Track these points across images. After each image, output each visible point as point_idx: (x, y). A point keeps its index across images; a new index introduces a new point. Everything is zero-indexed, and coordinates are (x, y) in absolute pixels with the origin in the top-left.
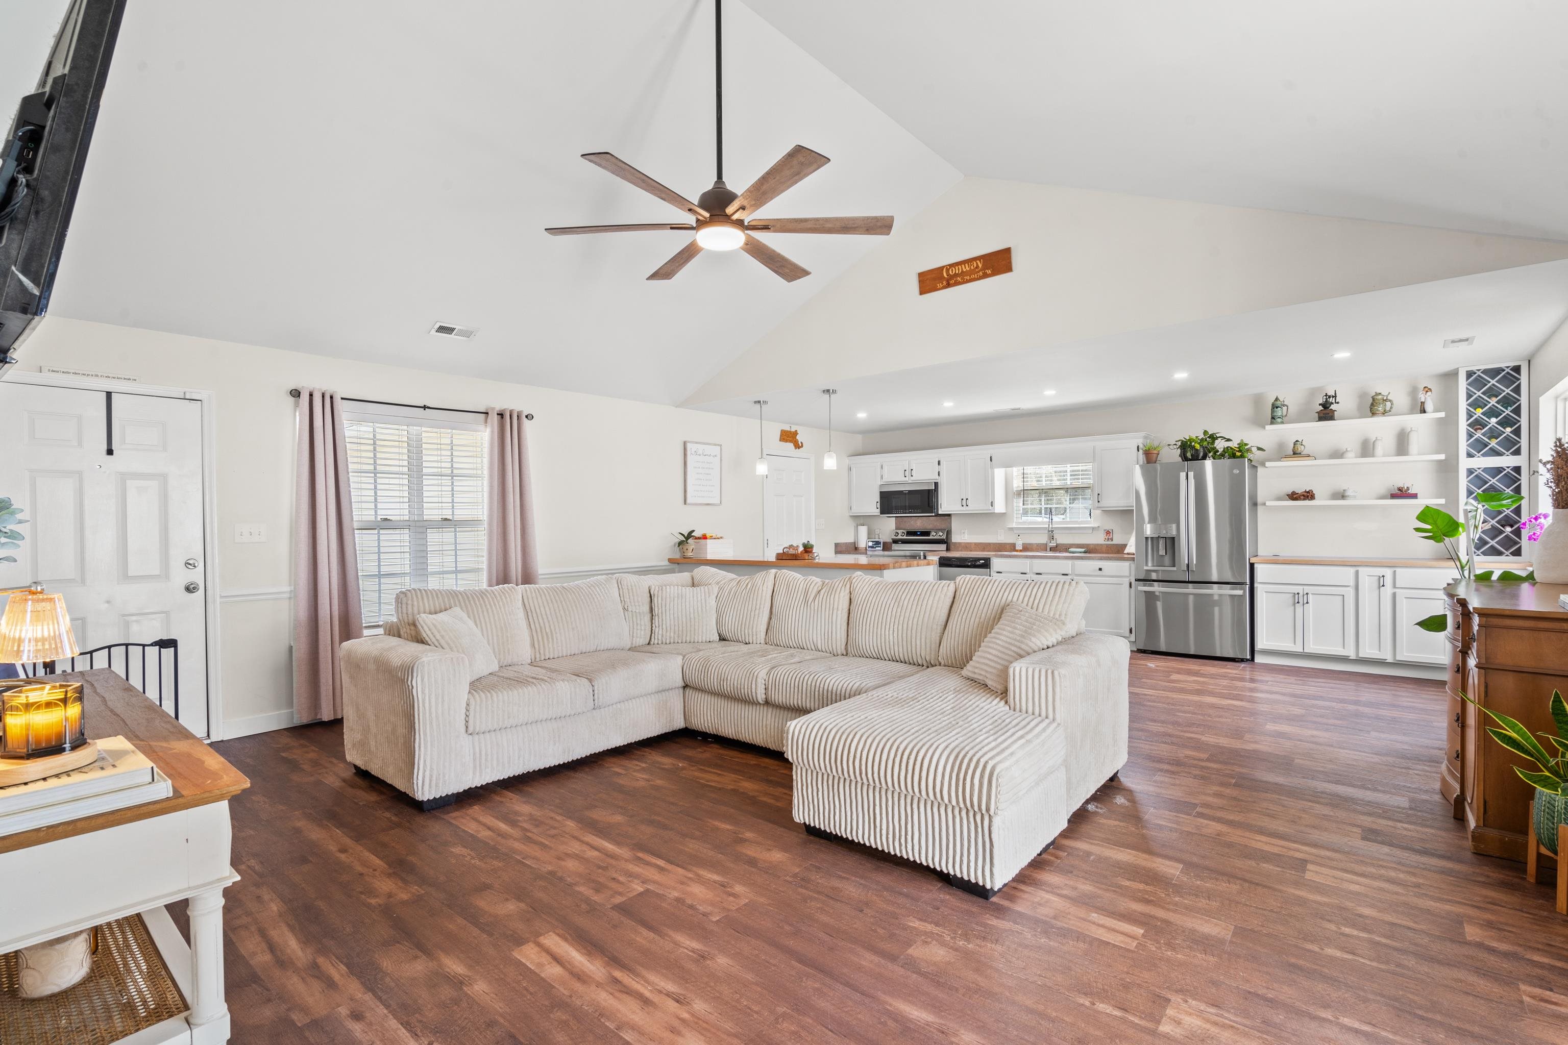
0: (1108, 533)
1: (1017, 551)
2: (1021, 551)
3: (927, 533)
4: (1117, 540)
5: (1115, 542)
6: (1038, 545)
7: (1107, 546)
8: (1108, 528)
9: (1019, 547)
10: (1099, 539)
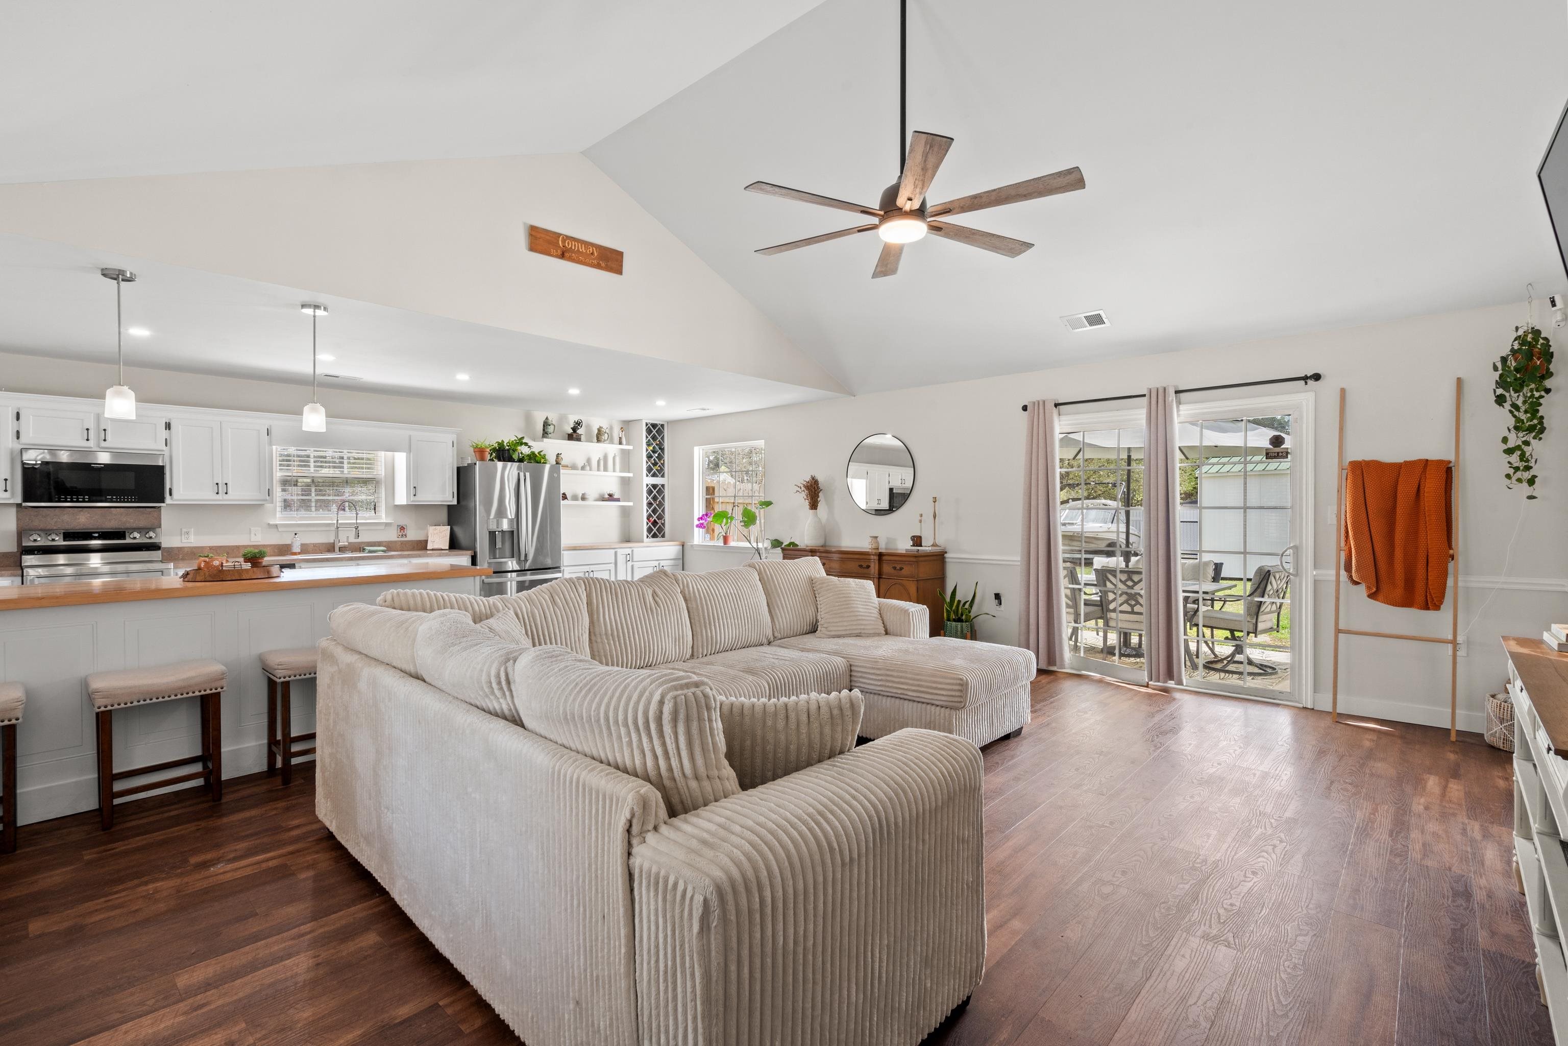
0: (402, 528)
1: (295, 554)
2: (299, 553)
3: (121, 535)
4: (413, 535)
5: (409, 538)
6: (315, 545)
7: (402, 543)
8: (402, 523)
9: (296, 549)
10: (392, 535)
